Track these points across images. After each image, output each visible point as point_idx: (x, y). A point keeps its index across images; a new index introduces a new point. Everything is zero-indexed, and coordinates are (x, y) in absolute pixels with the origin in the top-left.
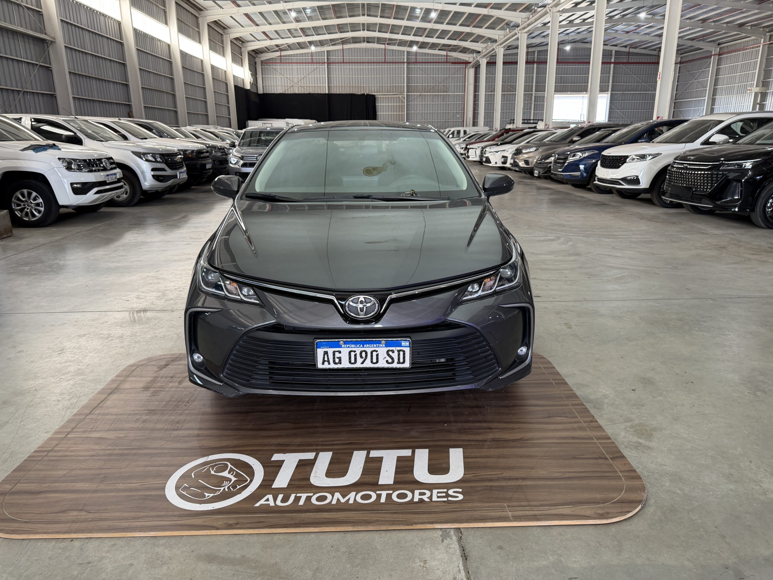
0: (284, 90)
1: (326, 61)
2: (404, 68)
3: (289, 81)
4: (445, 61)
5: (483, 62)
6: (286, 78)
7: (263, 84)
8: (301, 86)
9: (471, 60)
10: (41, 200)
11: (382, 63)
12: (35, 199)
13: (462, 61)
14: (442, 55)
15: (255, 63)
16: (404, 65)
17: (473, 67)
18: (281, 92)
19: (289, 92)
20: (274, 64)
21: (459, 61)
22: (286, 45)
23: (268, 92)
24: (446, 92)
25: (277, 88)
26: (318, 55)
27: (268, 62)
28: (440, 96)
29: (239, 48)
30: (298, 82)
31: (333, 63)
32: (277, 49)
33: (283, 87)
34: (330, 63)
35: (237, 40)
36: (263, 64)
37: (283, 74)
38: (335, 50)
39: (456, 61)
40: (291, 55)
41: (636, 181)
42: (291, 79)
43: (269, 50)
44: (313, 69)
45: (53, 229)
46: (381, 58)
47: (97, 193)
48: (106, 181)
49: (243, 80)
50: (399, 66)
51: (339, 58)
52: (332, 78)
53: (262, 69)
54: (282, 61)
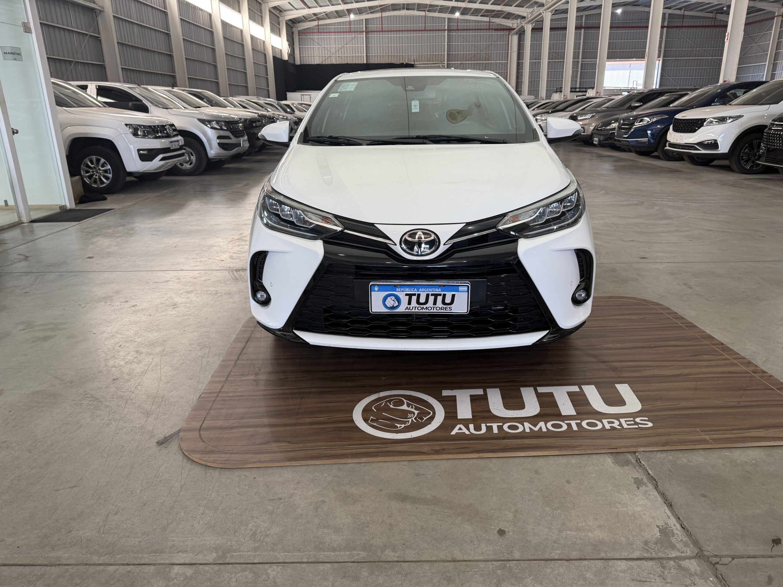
0: (321, 61)
1: (364, 30)
2: (445, 35)
3: (326, 51)
4: (488, 28)
5: (528, 28)
6: (323, 48)
7: (300, 55)
8: (339, 57)
9: (515, 26)
10: (109, 167)
11: (422, 31)
12: (103, 166)
13: (505, 27)
14: (484, 22)
15: (293, 33)
16: (445, 33)
17: (516, 34)
18: (318, 63)
19: (327, 63)
20: (311, 34)
21: (502, 27)
22: (324, 14)
23: (305, 63)
24: (489, 60)
25: (314, 59)
26: (356, 24)
27: (306, 31)
28: (481, 65)
29: (277, 18)
30: (336, 52)
31: (371, 32)
32: (315, 18)
33: (321, 58)
34: (369, 32)
35: (274, 9)
36: (301, 34)
37: (320, 44)
38: (374, 18)
39: (499, 27)
40: (329, 24)
41: (714, 145)
42: (329, 50)
43: (306, 20)
44: (351, 38)
45: (122, 196)
46: (421, 26)
47: (162, 160)
48: (170, 148)
49: (281, 50)
50: (440, 33)
51: (378, 26)
52: (370, 48)
53: (299, 38)
54: (320, 31)
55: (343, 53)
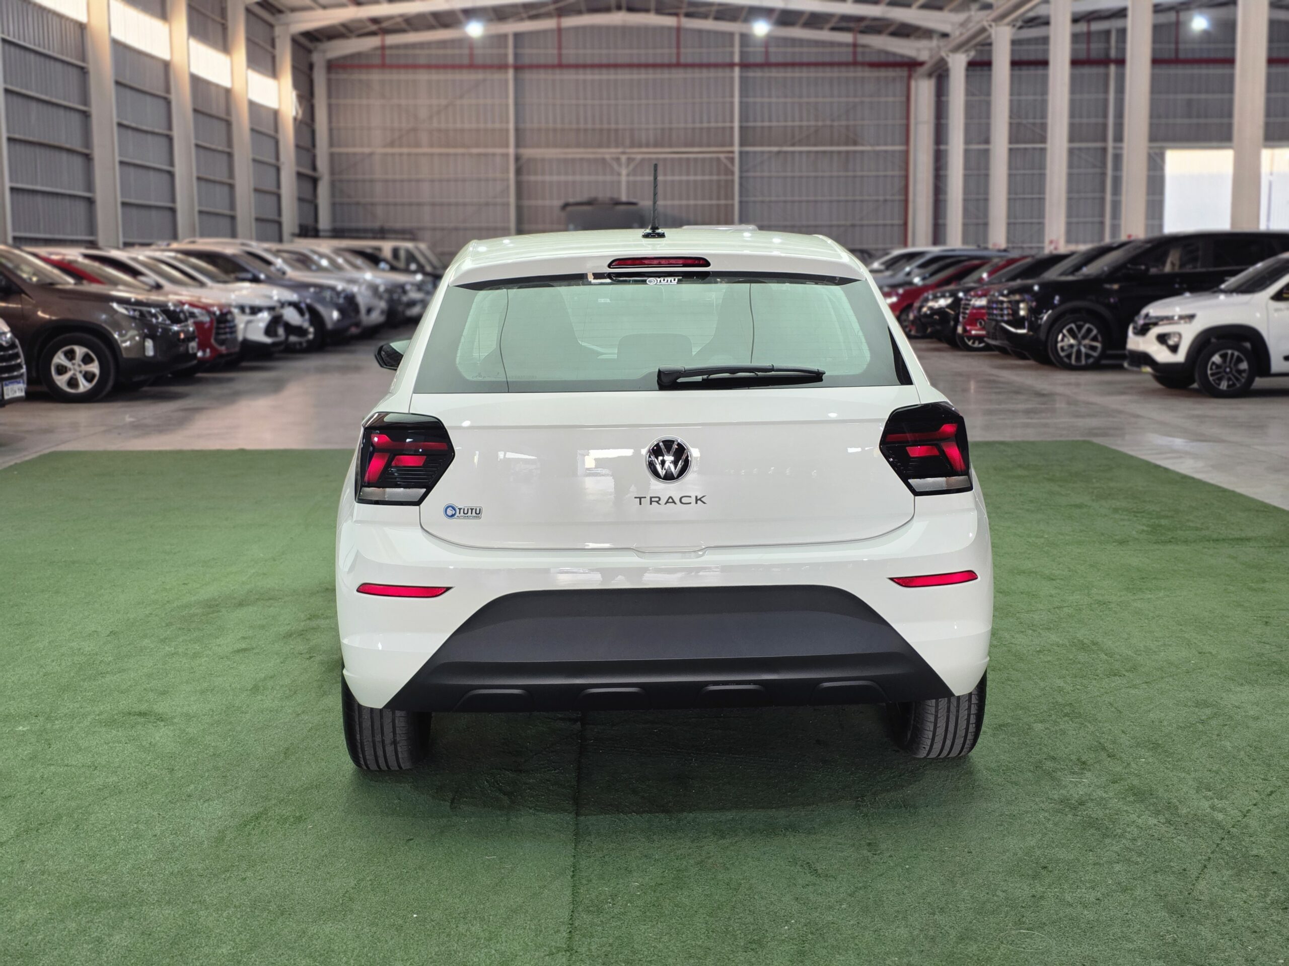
1: (511, 62)
2: (732, 79)
3: (404, 114)
4: (851, 60)
5: (958, 63)
6: (396, 109)
7: (331, 123)
8: (439, 130)
9: (924, 56)
13: (898, 59)
14: (840, 44)
15: (311, 67)
16: (732, 71)
17: (930, 75)
20: (363, 70)
21: (891, 59)
22: (399, 20)
24: (855, 143)
25: (370, 134)
26: (487, 45)
27: (348, 63)
28: (835, 155)
29: (268, 28)
30: (431, 118)
31: (531, 67)
32: (374, 28)
34: (525, 67)
35: (262, 7)
36: (333, 70)
37: (388, 96)
38: (538, 32)
39: (883, 58)
40: (413, 46)
42: (412, 111)
43: (351, 32)
44: (474, 83)
46: (666, 53)
49: (276, 113)
50: (720, 73)
51: (549, 54)
52: (527, 108)
53: (329, 82)
54: (388, 61)
55: (451, 120)
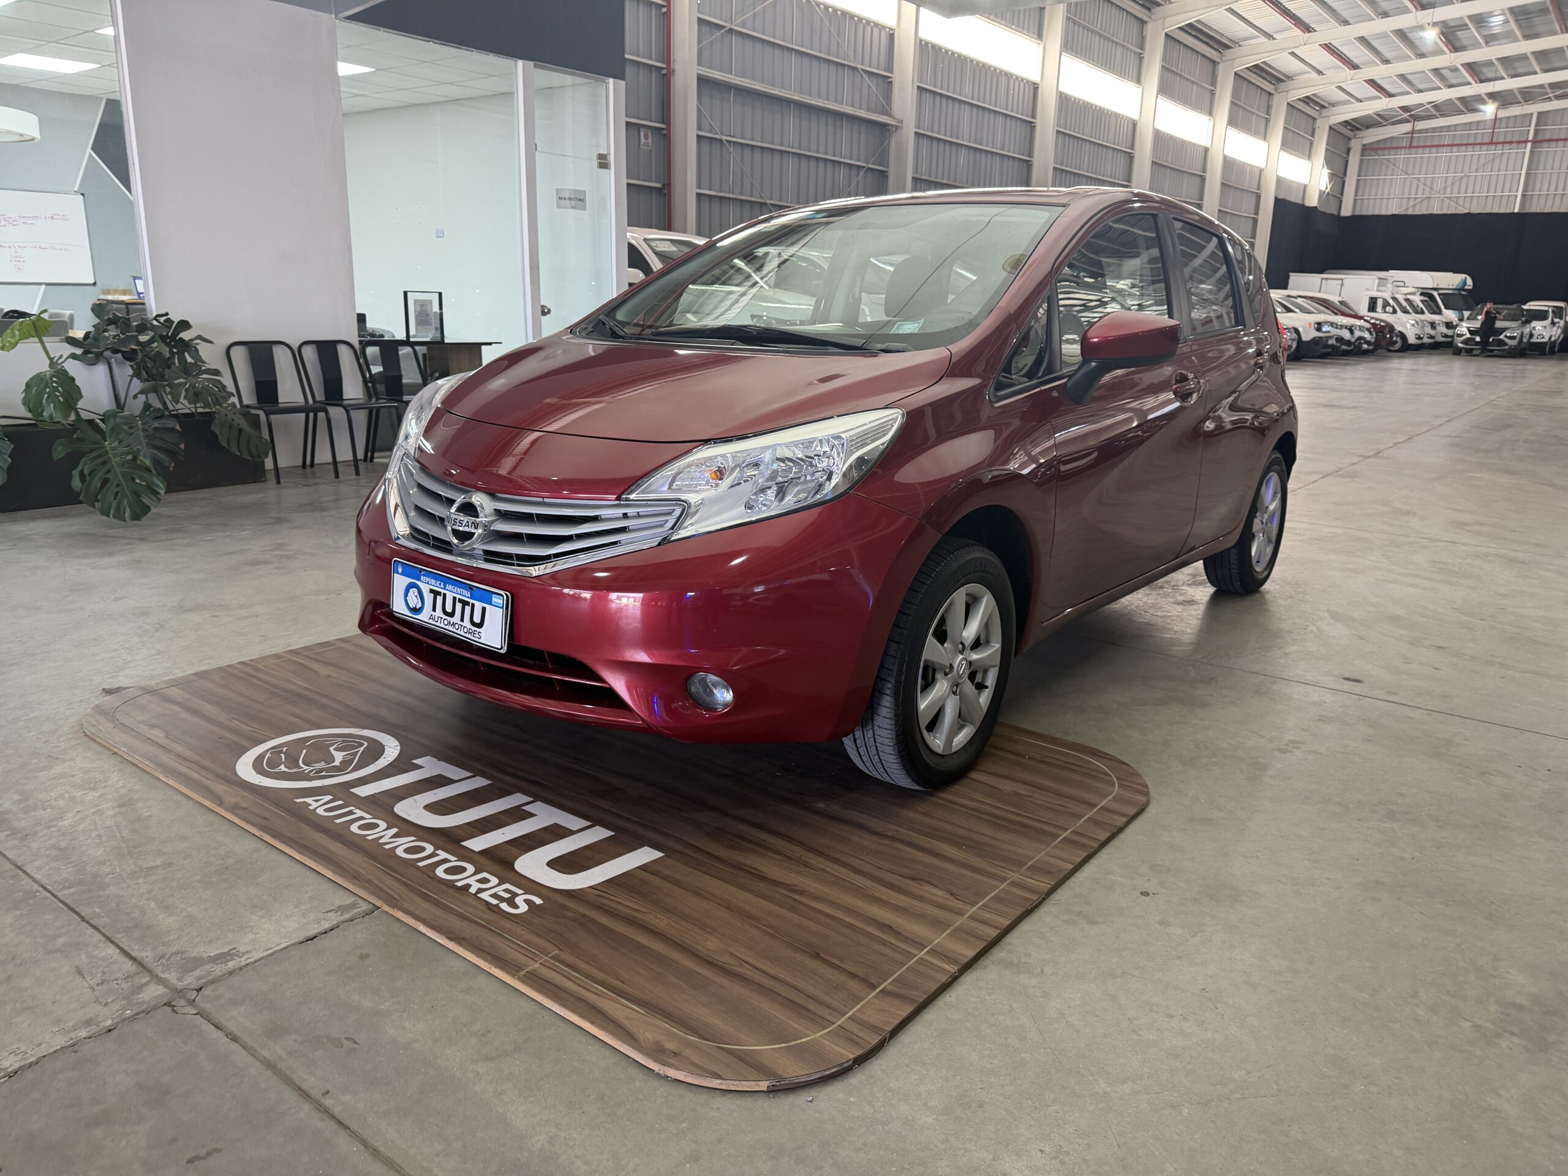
0: (1404, 208)
1: (1531, 138)
3: (1421, 186)
6: (1415, 182)
7: (1356, 195)
8: (1450, 198)
15: (1349, 150)
18: (1396, 212)
19: (1417, 212)
20: (1393, 152)
22: (1429, 106)
23: (1364, 213)
25: (1388, 202)
26: (1511, 124)
27: (1381, 146)
29: (1309, 118)
30: (1445, 188)
31: (1550, 140)
33: (1405, 201)
34: (1544, 141)
35: (1308, 104)
36: (1366, 153)
37: (1410, 172)
40: (1441, 129)
42: (1429, 183)
43: (1386, 120)
44: (1492, 157)
49: (1304, 186)
52: (1539, 177)
53: (1361, 160)
54: (1415, 144)
55: (1463, 190)
